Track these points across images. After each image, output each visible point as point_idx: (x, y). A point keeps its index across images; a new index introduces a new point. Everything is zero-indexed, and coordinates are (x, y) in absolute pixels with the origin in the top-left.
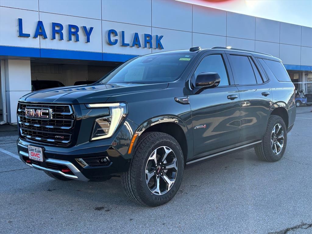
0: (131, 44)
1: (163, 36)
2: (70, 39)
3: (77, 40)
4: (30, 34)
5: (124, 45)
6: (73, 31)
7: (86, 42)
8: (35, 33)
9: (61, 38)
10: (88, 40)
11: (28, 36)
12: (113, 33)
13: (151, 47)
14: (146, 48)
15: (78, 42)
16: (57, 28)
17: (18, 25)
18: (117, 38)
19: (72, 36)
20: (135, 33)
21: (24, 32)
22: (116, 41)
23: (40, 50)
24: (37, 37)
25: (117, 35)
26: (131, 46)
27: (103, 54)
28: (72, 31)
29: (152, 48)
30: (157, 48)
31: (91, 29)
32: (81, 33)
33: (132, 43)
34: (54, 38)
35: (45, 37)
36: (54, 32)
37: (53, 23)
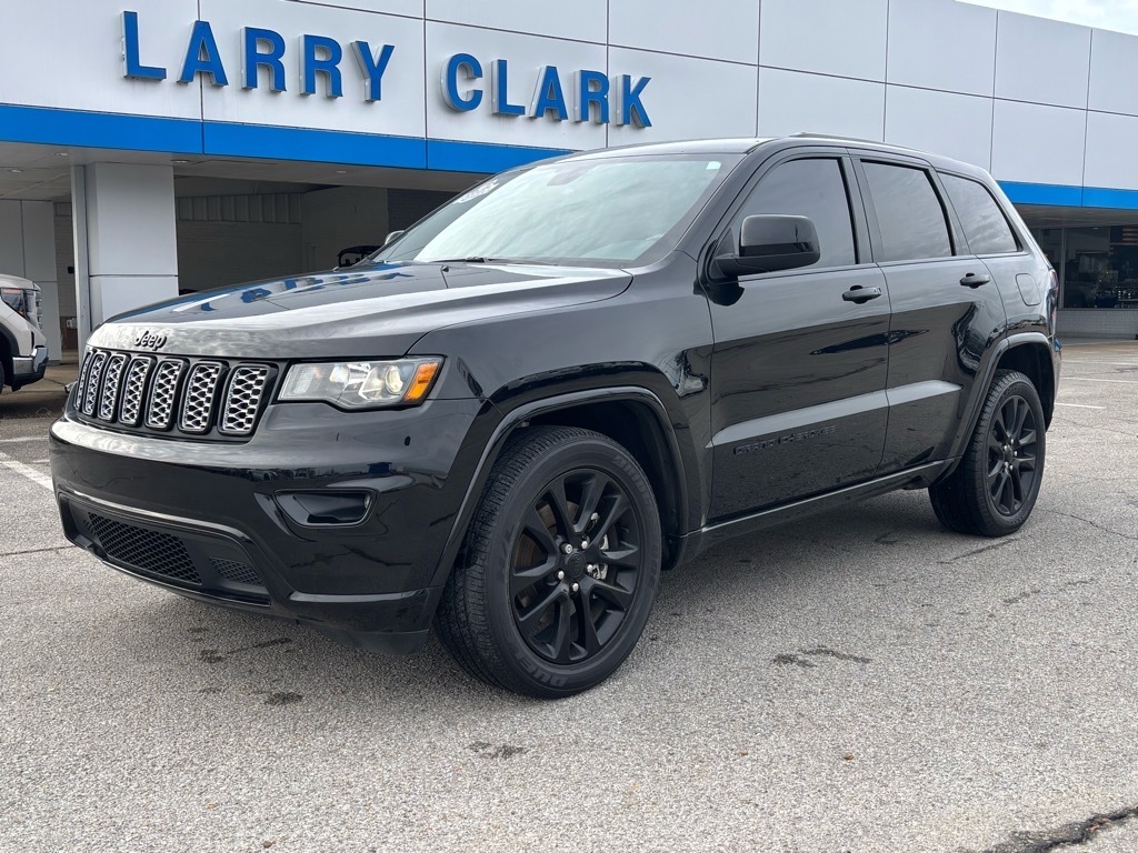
0: (531, 110)
1: (647, 80)
2: (309, 89)
3: (336, 92)
4: (165, 70)
5: (506, 111)
6: (322, 62)
7: (368, 98)
8: (182, 65)
9: (279, 86)
10: (375, 94)
11: (156, 75)
12: (464, 68)
13: (605, 119)
14: (584, 123)
15: (339, 98)
16: (260, 50)
17: (124, 34)
18: (479, 84)
19: (316, 77)
20: (548, 67)
21: (143, 62)
22: (477, 95)
23: (203, 128)
24: (192, 80)
25: (481, 76)
26: (532, 115)
27: (427, 145)
28: (317, 58)
29: (607, 122)
30: (626, 121)
31: (388, 50)
32: (345, 67)
33: (535, 104)
34: (251, 83)
35: (220, 81)
36: (253, 63)
37: (247, 28)
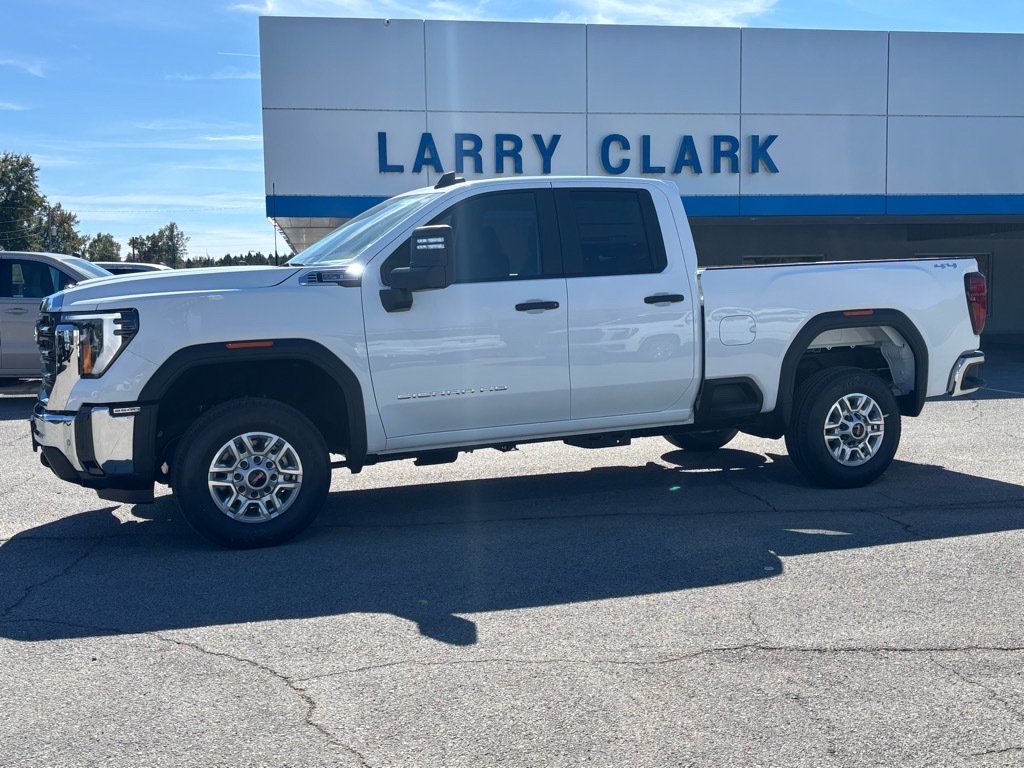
0: (670, 168)
1: (774, 137)
2: (499, 169)
3: (518, 170)
4: (402, 167)
5: (647, 169)
6: (508, 150)
7: (542, 172)
8: (414, 162)
9: (478, 168)
11: (400, 169)
12: (616, 142)
13: (735, 168)
14: (719, 174)
16: (466, 146)
17: (378, 146)
18: (626, 155)
19: (505, 158)
20: (685, 136)
21: (391, 161)
22: (625, 164)
24: (422, 170)
25: (629, 149)
26: (672, 172)
28: (504, 148)
29: (739, 171)
30: (754, 170)
31: (556, 139)
32: (527, 153)
33: (673, 163)
34: (459, 169)
36: (460, 155)
37: (457, 135)
